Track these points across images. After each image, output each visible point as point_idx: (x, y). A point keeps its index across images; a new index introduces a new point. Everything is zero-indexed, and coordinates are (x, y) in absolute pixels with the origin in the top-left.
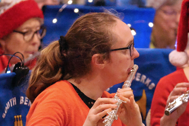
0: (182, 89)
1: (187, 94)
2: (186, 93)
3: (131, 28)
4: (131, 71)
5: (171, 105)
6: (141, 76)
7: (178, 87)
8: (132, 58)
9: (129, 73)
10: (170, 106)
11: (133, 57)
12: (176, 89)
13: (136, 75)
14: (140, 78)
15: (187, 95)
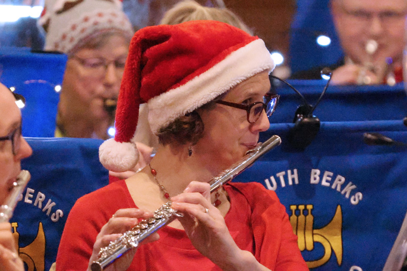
0: (127, 220)
1: (136, 232)
2: (136, 229)
3: (17, 96)
4: (15, 184)
5: (103, 252)
6: (35, 194)
7: (118, 216)
8: (17, 158)
9: (10, 189)
10: (101, 253)
11: (20, 156)
12: (114, 220)
13: (24, 194)
14: (33, 199)
15: (138, 234)
